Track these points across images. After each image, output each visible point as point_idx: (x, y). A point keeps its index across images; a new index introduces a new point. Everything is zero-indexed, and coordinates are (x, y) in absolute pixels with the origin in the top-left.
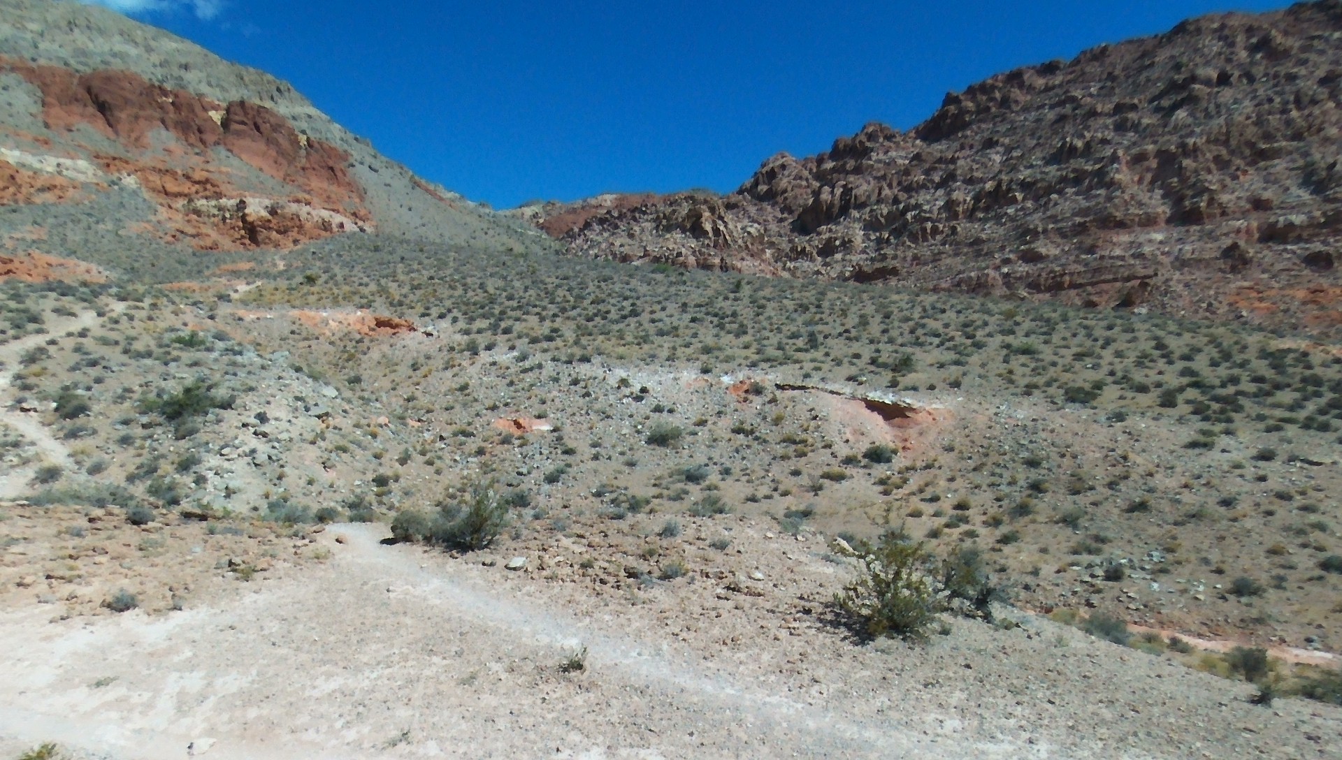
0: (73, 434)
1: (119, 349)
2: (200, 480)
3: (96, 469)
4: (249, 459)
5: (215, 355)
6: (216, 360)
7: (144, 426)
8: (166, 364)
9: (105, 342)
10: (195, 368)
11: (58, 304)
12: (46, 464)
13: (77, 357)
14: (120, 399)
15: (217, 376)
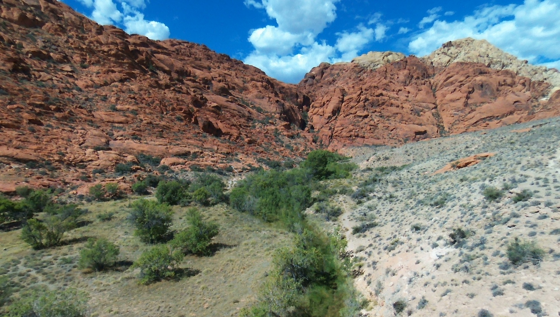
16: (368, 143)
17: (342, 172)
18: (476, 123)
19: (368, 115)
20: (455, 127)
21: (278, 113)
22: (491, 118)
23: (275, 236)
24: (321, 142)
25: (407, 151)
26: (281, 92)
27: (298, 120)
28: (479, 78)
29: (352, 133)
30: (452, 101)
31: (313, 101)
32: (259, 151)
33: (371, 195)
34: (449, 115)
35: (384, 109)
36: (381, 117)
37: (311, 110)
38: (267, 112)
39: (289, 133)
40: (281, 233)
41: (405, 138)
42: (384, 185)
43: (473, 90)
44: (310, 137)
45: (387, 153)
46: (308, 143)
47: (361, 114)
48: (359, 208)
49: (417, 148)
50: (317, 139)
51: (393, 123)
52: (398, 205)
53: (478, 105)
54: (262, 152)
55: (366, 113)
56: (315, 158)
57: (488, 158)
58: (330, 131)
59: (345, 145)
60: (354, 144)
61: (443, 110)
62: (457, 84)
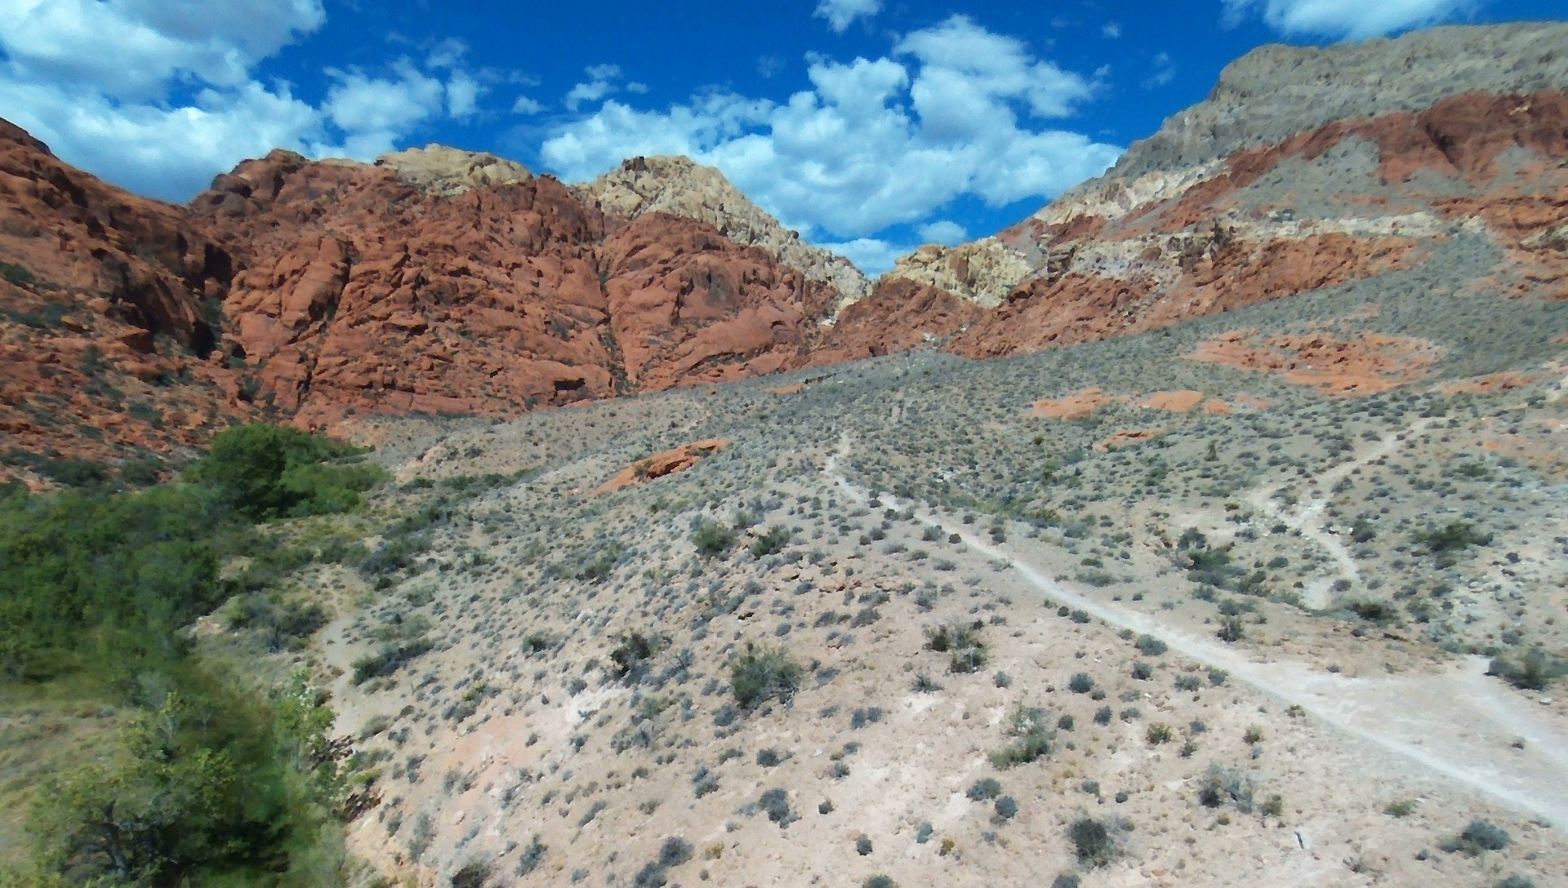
0: (1362, 555)
1: (1407, 477)
2: (1448, 606)
3: (1374, 585)
4: (1491, 594)
5: (1493, 485)
6: (1490, 493)
7: (1415, 554)
8: (1443, 496)
9: (1398, 470)
10: (1467, 502)
11: (1367, 427)
12: (1341, 577)
13: (1372, 487)
14: (1400, 528)
15: (1485, 511)
16: (421, 408)
17: (333, 494)
18: (696, 365)
19: (426, 327)
20: (651, 372)
21: (103, 295)
22: (728, 356)
23: (58, 729)
24: (270, 398)
25: (530, 433)
26: (114, 224)
27: (183, 323)
28: (703, 259)
29: (376, 377)
30: (645, 307)
31: (242, 267)
32: (13, 422)
33: (422, 559)
34: (638, 343)
35: (471, 312)
36: (464, 334)
37: (235, 294)
38: (55, 287)
39: (145, 366)
40: (85, 716)
41: (528, 397)
42: (460, 529)
43: (691, 287)
44: (232, 379)
45: (476, 436)
46: (219, 402)
47: (403, 322)
48: (383, 601)
49: (558, 424)
50: (257, 389)
51: (497, 354)
52: (495, 583)
53: (701, 322)
54: (26, 427)
55: (417, 320)
56: (241, 451)
57: (714, 452)
58: (303, 366)
59: (351, 412)
60: (381, 408)
61: (625, 330)
62: (656, 266)
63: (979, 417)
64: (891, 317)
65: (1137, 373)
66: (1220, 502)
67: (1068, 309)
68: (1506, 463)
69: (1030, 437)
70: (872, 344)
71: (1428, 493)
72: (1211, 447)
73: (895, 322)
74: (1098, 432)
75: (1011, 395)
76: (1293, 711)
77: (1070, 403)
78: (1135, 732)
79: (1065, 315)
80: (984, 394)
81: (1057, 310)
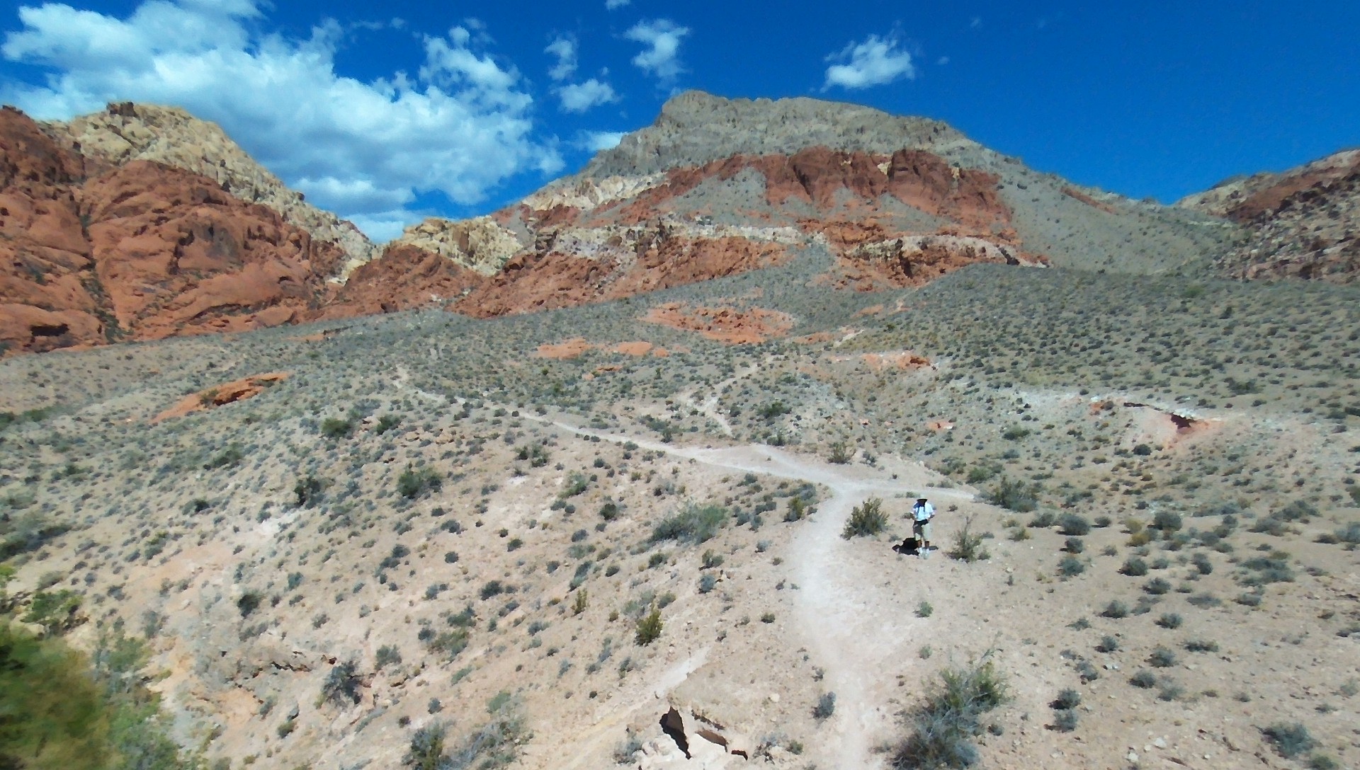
0: (734, 423)
1: (759, 384)
5: (797, 387)
6: (795, 390)
8: (774, 392)
9: (755, 381)
10: (784, 394)
11: (743, 360)
13: (741, 390)
14: (752, 408)
15: (791, 398)
18: (199, 315)
20: (147, 321)
22: (233, 308)
25: (34, 375)
28: (204, 212)
30: (138, 255)
34: (130, 291)
43: (190, 239)
52: (102, 485)
53: (203, 273)
57: (277, 383)
61: (114, 276)
62: (149, 214)
63: (499, 356)
64: (401, 279)
65: (608, 330)
66: (663, 400)
67: (551, 280)
68: (806, 377)
69: (539, 370)
70: (384, 302)
71: (767, 392)
72: (658, 371)
73: (405, 283)
74: (585, 367)
75: (520, 341)
76: (691, 461)
77: (563, 348)
78: (625, 478)
79: (550, 285)
80: (500, 341)
81: (543, 281)
